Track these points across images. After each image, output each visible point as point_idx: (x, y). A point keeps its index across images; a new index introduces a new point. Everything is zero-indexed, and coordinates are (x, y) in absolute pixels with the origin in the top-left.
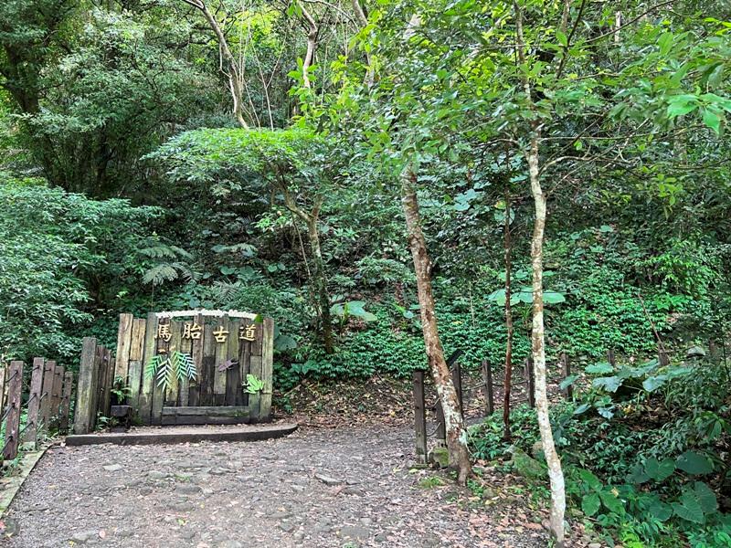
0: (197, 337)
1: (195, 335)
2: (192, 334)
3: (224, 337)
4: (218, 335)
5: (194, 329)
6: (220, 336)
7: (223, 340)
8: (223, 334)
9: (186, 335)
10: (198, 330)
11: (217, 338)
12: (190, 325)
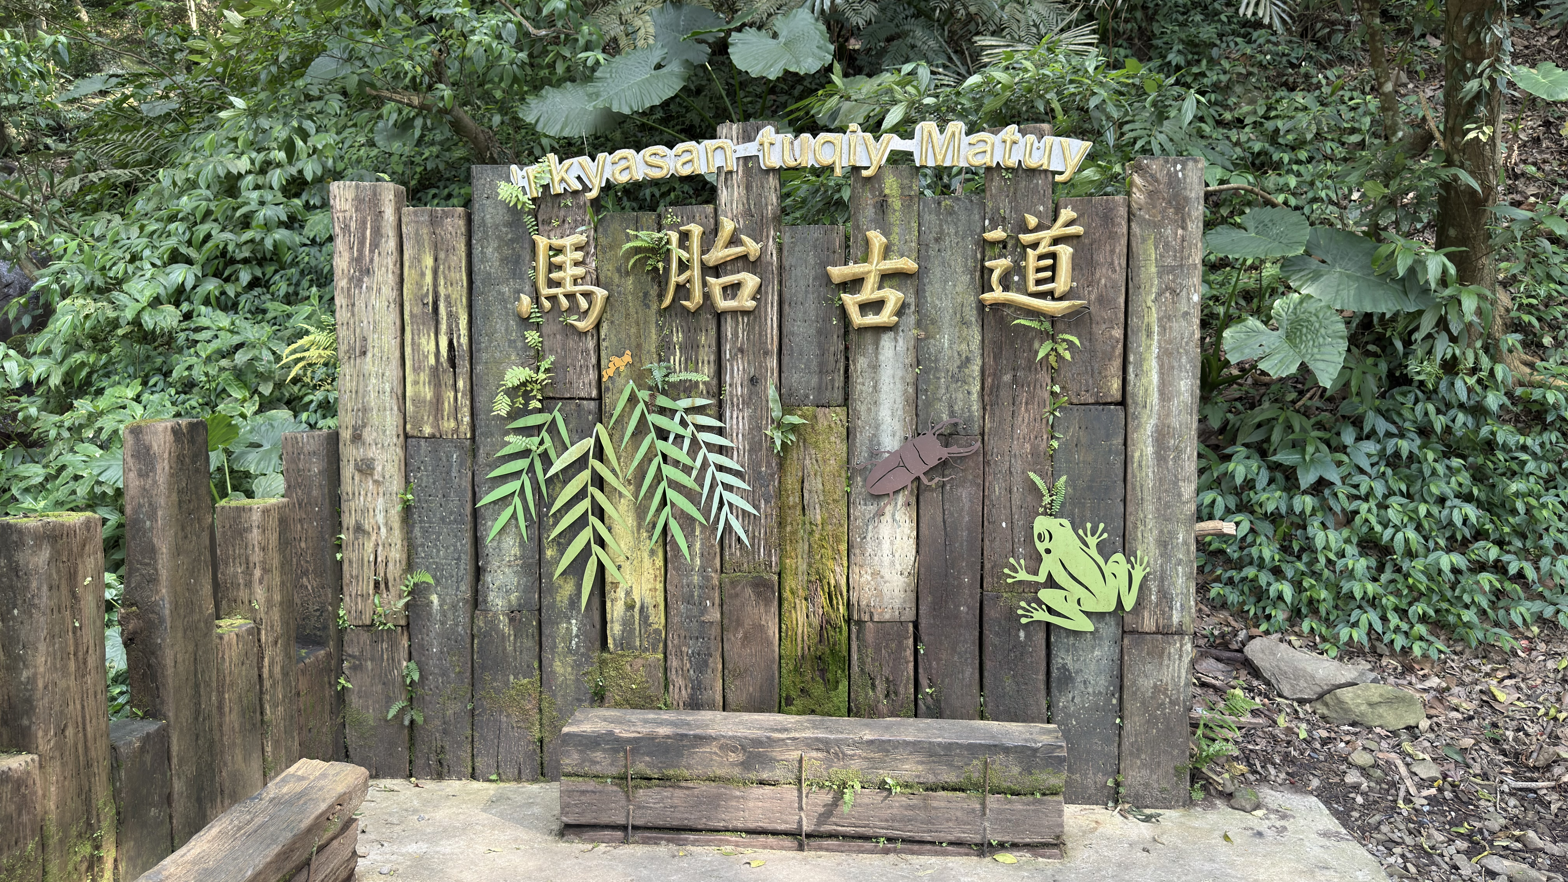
0: (745, 301)
1: (732, 290)
2: (716, 284)
3: (893, 297)
4: (854, 284)
5: (719, 254)
6: (868, 293)
7: (885, 317)
8: (887, 278)
9: (682, 290)
10: (744, 262)
11: (850, 301)
12: (696, 230)
